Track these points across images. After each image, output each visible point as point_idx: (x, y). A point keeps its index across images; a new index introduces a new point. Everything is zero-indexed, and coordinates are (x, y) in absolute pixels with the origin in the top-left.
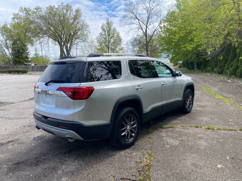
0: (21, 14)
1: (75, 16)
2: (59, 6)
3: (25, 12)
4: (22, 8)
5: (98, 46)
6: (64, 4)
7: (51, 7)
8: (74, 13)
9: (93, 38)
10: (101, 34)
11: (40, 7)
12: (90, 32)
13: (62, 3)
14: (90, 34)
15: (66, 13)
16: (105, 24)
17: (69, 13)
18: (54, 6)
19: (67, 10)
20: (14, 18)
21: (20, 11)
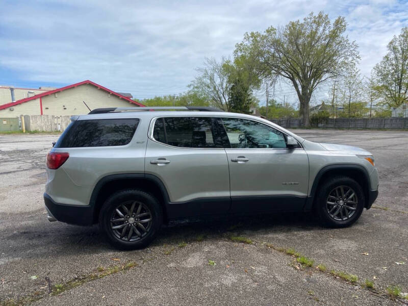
0: (246, 43)
1: (334, 32)
2: (305, 19)
3: (251, 39)
4: (247, 35)
5: (379, 81)
6: (314, 15)
7: (293, 24)
8: (332, 26)
9: (357, 69)
10: (387, 57)
11: (274, 28)
12: (359, 57)
13: (312, 13)
14: (358, 62)
15: (317, 29)
16: (398, 37)
17: (321, 29)
18: (298, 21)
19: (319, 24)
20: (236, 52)
21: (245, 38)
